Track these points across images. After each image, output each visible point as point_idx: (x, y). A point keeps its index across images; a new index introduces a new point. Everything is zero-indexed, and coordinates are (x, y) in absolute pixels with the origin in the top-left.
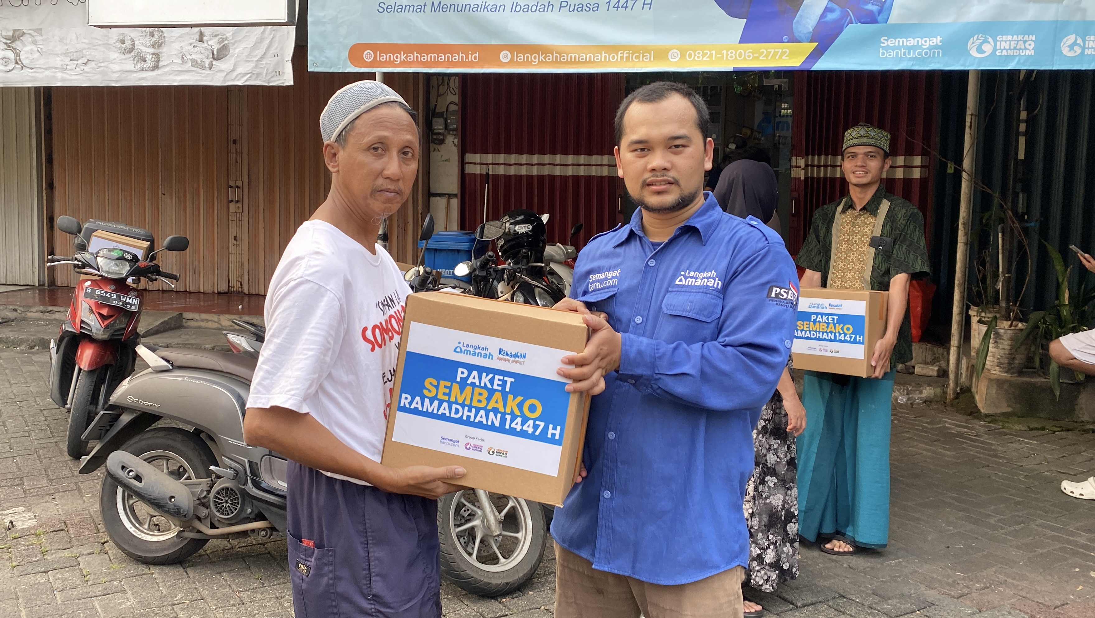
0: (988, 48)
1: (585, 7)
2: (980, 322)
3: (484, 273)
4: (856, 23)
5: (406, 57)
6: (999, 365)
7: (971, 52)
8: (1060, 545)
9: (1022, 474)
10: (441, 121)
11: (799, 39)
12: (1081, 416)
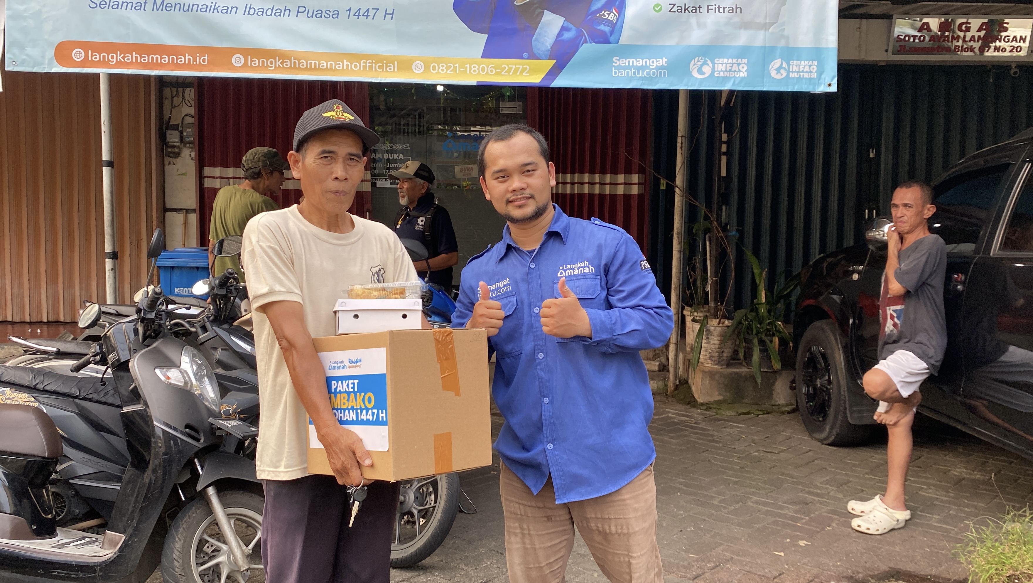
0: (707, 70)
1: (324, 14)
2: (694, 320)
3: (223, 292)
4: (591, 43)
5: (123, 58)
6: (711, 358)
7: (693, 73)
8: (773, 519)
9: (736, 456)
10: (176, 133)
11: (539, 56)
12: (778, 400)
